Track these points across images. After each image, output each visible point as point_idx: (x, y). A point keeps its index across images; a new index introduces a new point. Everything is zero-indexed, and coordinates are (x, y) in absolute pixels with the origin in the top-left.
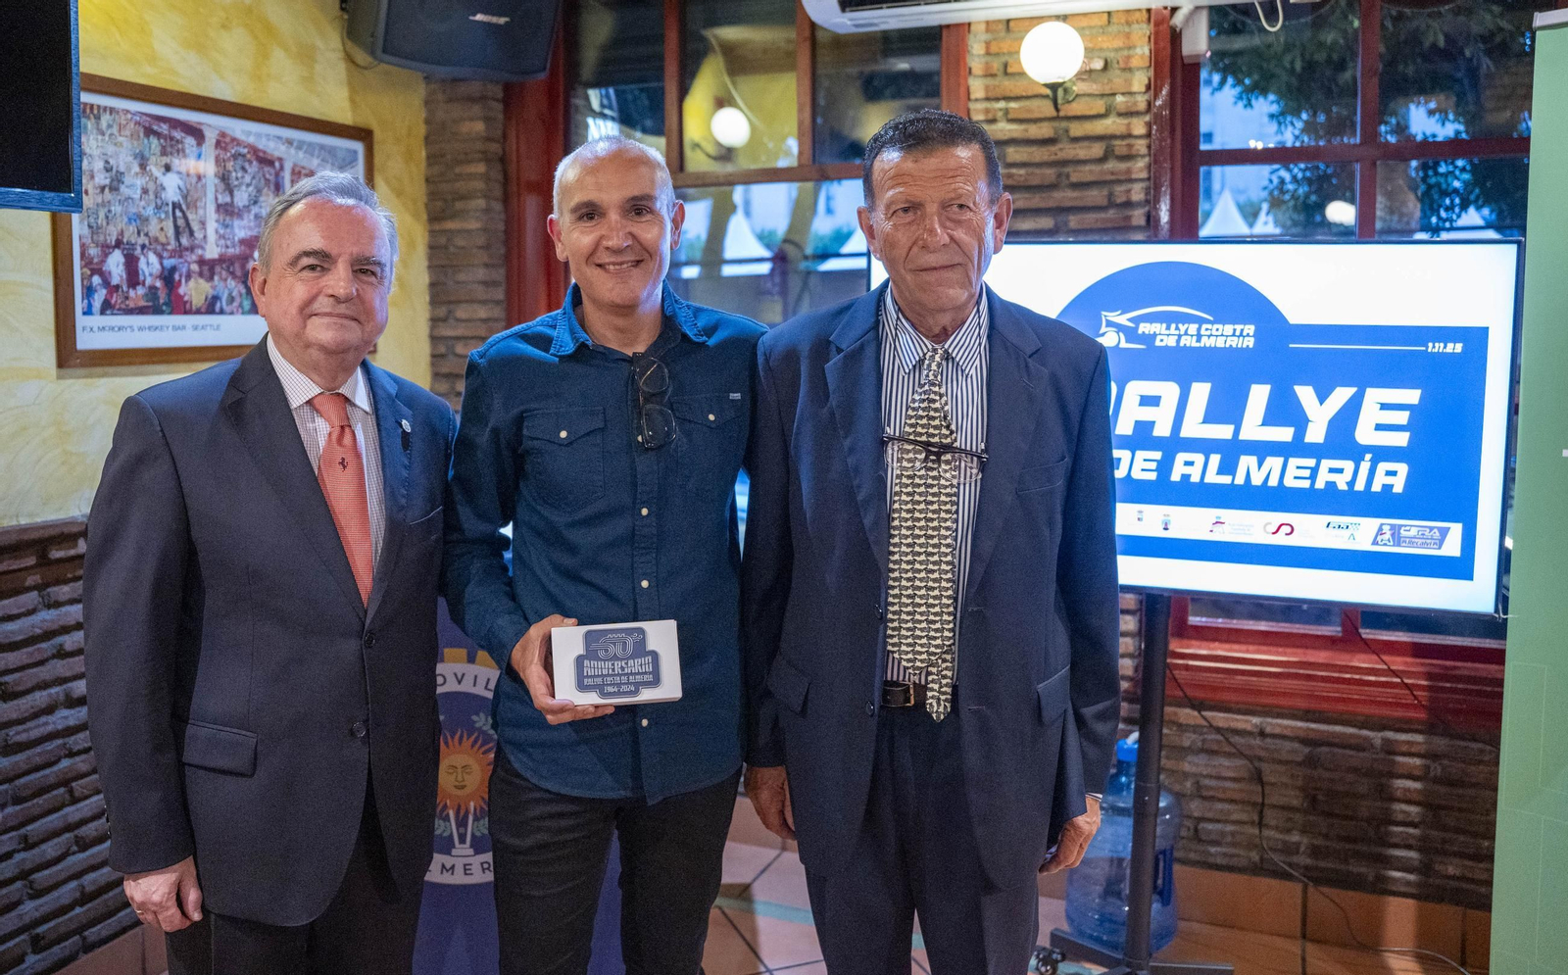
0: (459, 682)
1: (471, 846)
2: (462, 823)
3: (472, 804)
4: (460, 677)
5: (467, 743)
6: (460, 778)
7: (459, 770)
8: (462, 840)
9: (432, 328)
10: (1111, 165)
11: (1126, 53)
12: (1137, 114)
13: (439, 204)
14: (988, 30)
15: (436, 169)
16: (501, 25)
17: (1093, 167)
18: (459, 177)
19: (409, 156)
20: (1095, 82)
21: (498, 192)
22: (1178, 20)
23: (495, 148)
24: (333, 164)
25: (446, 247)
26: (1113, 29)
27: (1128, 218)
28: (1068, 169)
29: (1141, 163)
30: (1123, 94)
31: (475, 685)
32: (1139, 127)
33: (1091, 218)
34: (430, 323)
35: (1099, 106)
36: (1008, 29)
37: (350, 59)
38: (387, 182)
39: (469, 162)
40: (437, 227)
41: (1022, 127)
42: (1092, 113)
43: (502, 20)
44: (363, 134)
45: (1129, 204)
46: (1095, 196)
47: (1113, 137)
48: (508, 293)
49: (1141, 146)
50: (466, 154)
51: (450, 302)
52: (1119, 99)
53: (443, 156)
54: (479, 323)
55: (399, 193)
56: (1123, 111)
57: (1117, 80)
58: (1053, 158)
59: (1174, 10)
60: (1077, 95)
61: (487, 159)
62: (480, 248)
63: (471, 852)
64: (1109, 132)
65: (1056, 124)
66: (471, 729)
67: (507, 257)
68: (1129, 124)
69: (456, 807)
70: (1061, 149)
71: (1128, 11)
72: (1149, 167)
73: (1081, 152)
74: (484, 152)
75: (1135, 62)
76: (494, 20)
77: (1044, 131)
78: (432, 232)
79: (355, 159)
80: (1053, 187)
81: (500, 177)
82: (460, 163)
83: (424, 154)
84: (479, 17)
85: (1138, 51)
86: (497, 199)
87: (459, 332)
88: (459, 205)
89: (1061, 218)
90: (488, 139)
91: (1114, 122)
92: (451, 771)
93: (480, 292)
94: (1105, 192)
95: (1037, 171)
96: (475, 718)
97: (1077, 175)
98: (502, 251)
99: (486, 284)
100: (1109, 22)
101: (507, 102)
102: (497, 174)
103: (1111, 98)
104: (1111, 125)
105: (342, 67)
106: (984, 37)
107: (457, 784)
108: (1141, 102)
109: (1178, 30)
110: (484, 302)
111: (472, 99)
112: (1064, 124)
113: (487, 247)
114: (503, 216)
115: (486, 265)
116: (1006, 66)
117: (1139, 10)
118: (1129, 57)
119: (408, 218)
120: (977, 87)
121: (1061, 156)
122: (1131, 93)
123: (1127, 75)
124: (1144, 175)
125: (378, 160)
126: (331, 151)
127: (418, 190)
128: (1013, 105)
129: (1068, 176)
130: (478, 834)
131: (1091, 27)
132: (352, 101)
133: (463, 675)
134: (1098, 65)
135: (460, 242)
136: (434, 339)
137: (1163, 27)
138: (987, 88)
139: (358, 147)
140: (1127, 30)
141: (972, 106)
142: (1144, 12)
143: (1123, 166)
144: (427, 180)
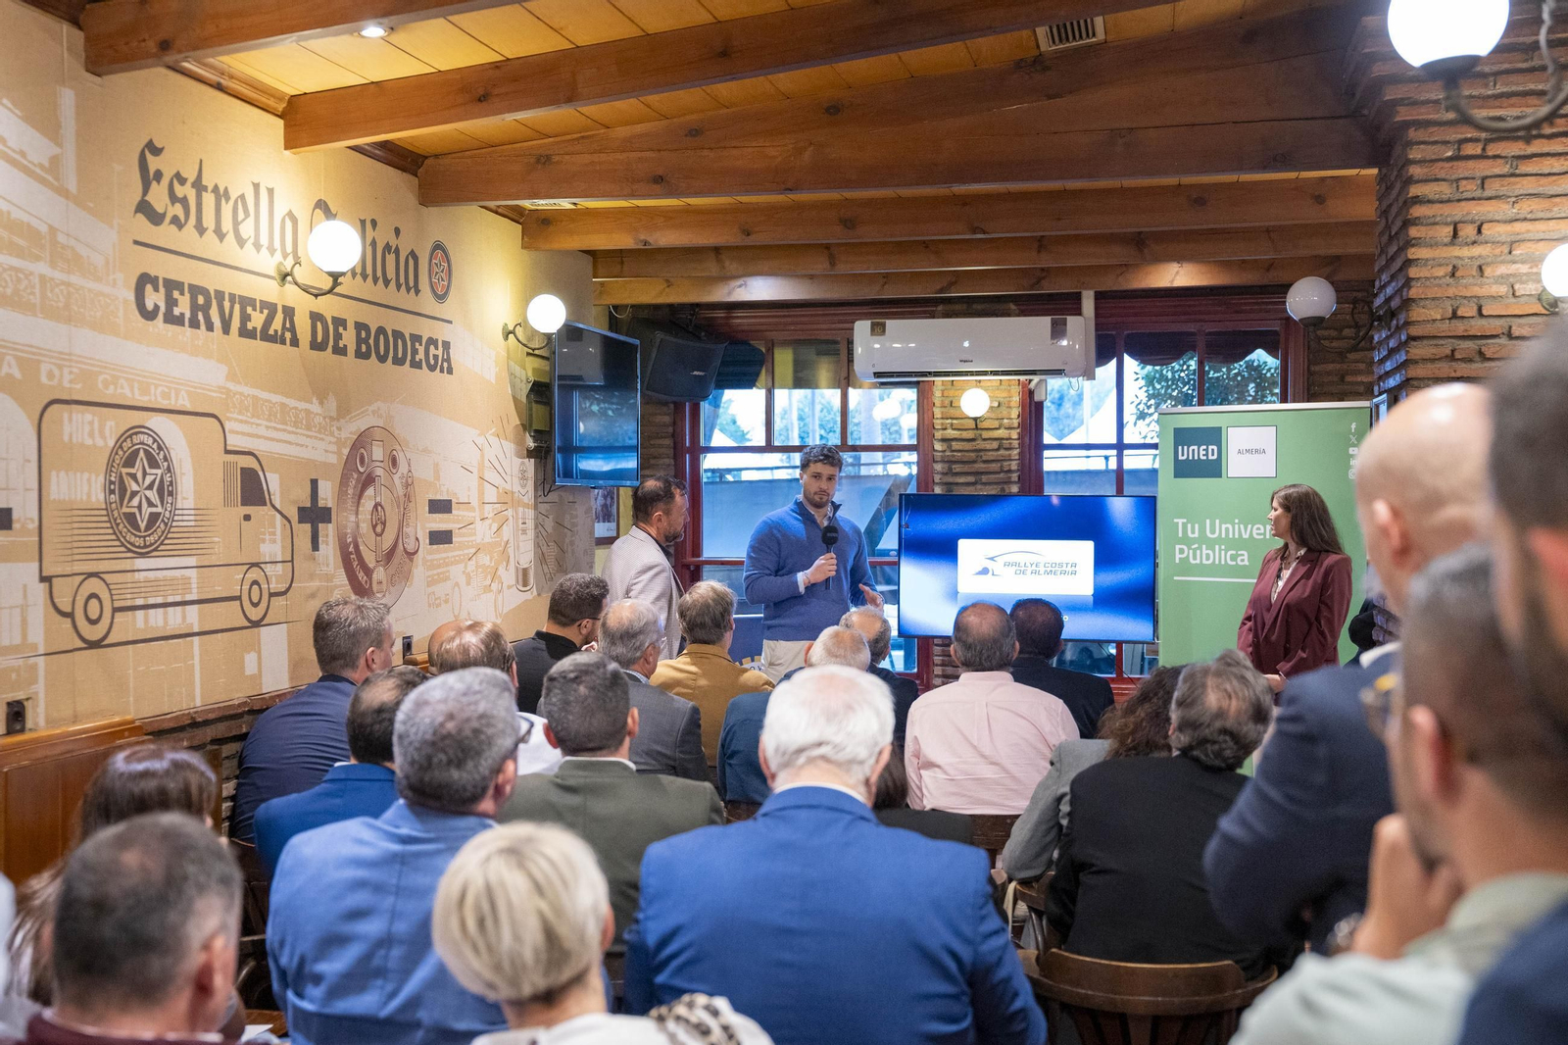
10: (1002, 452)
11: (1008, 399)
12: (1014, 428)
14: (943, 385)
16: (702, 376)
17: (993, 453)
18: (653, 446)
20: (994, 413)
22: (1033, 386)
23: (670, 430)
26: (1002, 387)
27: (1010, 478)
28: (982, 454)
29: (1016, 452)
30: (1007, 418)
32: (1014, 435)
33: (992, 477)
35: (996, 424)
36: (952, 384)
39: (659, 438)
41: (959, 432)
42: (993, 427)
43: (703, 374)
45: (1010, 471)
46: (994, 466)
47: (1003, 439)
49: (1016, 444)
50: (657, 433)
52: (1005, 421)
56: (1007, 426)
57: (1004, 412)
58: (974, 448)
59: (1031, 382)
60: (986, 419)
61: (669, 436)
64: (1001, 436)
65: (976, 432)
68: (1010, 433)
70: (978, 444)
71: (1009, 380)
72: (1019, 454)
73: (988, 445)
74: (668, 433)
75: (1012, 404)
76: (700, 373)
77: (969, 435)
80: (974, 462)
84: (696, 373)
85: (1014, 399)
86: (671, 458)
88: (652, 461)
89: (978, 477)
90: (665, 424)
91: (1003, 432)
94: (999, 465)
95: (966, 454)
97: (986, 456)
100: (1001, 384)
103: (1002, 421)
104: (1001, 433)
106: (941, 388)
108: (1016, 423)
112: (979, 432)
116: (951, 402)
117: (1015, 380)
118: (1010, 401)
120: (938, 412)
121: (978, 447)
122: (1011, 419)
123: (1009, 410)
124: (1017, 457)
128: (955, 421)
129: (981, 457)
131: (992, 386)
134: (996, 404)
138: (942, 413)
140: (1009, 388)
141: (935, 421)
143: (1007, 453)
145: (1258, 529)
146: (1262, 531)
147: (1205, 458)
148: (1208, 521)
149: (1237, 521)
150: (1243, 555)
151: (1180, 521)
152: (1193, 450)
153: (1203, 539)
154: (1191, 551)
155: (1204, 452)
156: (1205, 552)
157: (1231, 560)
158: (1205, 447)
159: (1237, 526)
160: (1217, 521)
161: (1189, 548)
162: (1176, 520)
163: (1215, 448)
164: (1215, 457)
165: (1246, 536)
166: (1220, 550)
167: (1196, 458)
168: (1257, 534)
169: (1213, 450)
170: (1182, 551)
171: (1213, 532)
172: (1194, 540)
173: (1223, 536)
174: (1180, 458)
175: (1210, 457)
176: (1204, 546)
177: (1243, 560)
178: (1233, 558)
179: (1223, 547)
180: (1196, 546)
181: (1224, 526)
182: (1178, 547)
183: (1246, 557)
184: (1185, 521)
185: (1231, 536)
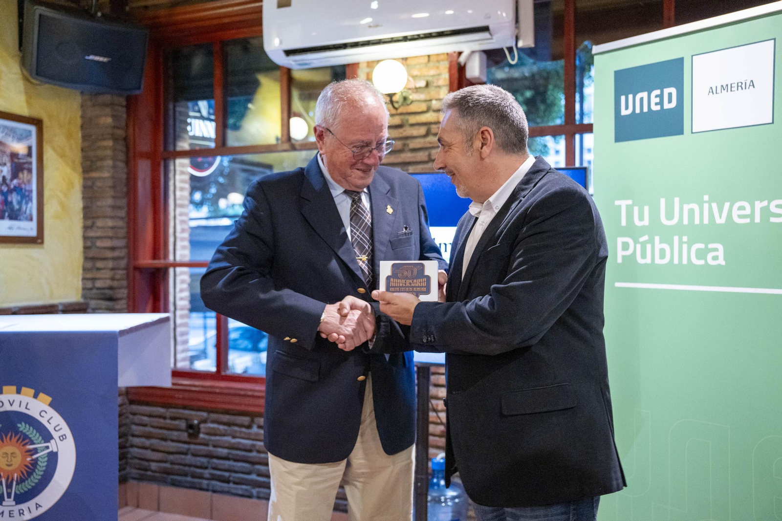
0: (11, 405)
1: (14, 500)
2: (9, 486)
3: (16, 475)
4: (11, 402)
5: (14, 440)
6: (9, 460)
7: (9, 456)
8: (9, 496)
9: (84, 232)
10: (429, 138)
11: (437, 77)
13: (88, 163)
14: (368, 67)
15: (87, 144)
16: (105, 63)
17: (422, 140)
18: (99, 148)
19: (69, 136)
20: (421, 93)
21: (122, 156)
22: (462, 59)
23: (120, 133)
24: (13, 137)
25: (91, 187)
26: (431, 64)
28: (408, 142)
30: (436, 100)
31: (20, 406)
33: (419, 168)
34: (83, 230)
35: (423, 107)
37: (26, 79)
38: (54, 149)
39: (104, 139)
40: (87, 176)
42: (420, 110)
43: (105, 60)
44: (37, 122)
46: (422, 156)
47: (432, 124)
48: (128, 213)
50: (103, 135)
51: (93, 218)
53: (91, 136)
54: (109, 230)
55: (62, 156)
56: (435, 109)
57: (432, 92)
58: (401, 135)
59: (460, 53)
60: (412, 102)
61: (115, 138)
62: (110, 187)
63: (14, 503)
64: (429, 120)
65: (402, 117)
66: (16, 431)
67: (128, 194)
68: (438, 117)
69: (6, 477)
70: (404, 131)
71: (438, 55)
73: (415, 132)
74: (112, 135)
75: (441, 82)
76: (101, 59)
77: (396, 121)
78: (85, 179)
79: (30, 135)
81: (124, 149)
82: (100, 140)
83: (80, 135)
84: (91, 57)
85: (443, 76)
86: (121, 161)
87: (99, 234)
88: (99, 164)
89: (405, 168)
90: (114, 127)
91: (431, 115)
92: (5, 456)
93: (109, 212)
94: (426, 153)
96: (19, 425)
97: (413, 144)
98: (125, 189)
99: (114, 207)
100: (429, 61)
101: (128, 107)
102: (121, 146)
103: (429, 102)
104: (429, 117)
105: (21, 84)
106: (366, 70)
107: (8, 463)
109: (462, 64)
110: (112, 218)
111: (105, 105)
112: (407, 117)
113: (114, 187)
114: (125, 170)
115: (114, 197)
117: (443, 54)
118: (438, 80)
119: (68, 170)
121: (406, 134)
123: (438, 90)
125: (46, 136)
126: (12, 130)
127: (76, 155)
129: (408, 145)
130: (18, 492)
131: (420, 64)
132: (28, 103)
133: (14, 401)
134: (422, 84)
135: (99, 184)
136: (85, 238)
137: (454, 63)
139: (33, 129)
140: (437, 64)
142: (446, 55)
144: (82, 150)
145: (742, 208)
146: (748, 211)
147: (658, 108)
148: (663, 201)
149: (706, 198)
150: (716, 250)
151: (623, 204)
152: (642, 99)
153: (656, 229)
154: (639, 247)
155: (658, 100)
156: (658, 246)
157: (698, 257)
158: (658, 92)
159: (706, 206)
160: (677, 200)
161: (636, 242)
162: (617, 203)
163: (673, 90)
164: (674, 104)
165: (721, 220)
166: (681, 243)
167: (645, 110)
168: (740, 216)
169: (670, 95)
170: (625, 246)
171: (669, 216)
172: (643, 231)
173: (686, 222)
174: (624, 112)
175: (667, 106)
176: (657, 239)
177: (715, 258)
178: (701, 254)
179: (685, 239)
180: (646, 238)
181: (686, 207)
182: (620, 240)
183: (721, 253)
184: (630, 202)
185: (697, 221)
